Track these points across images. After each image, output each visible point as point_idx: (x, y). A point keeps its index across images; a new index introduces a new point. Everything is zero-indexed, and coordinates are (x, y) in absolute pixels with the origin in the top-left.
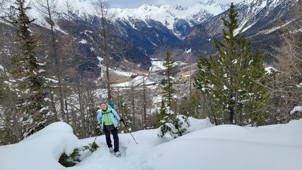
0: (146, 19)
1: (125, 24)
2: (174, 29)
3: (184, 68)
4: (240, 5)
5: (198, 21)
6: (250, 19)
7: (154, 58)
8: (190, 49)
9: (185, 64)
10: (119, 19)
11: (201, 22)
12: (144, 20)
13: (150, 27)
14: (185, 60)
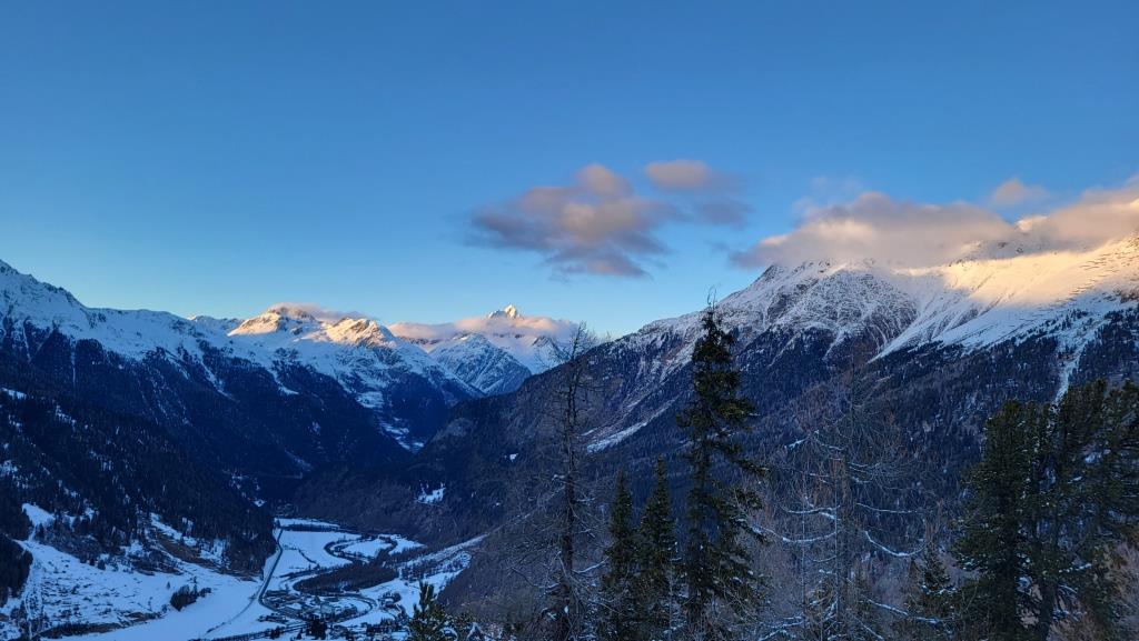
0: (276, 363)
1: (185, 374)
2: (385, 407)
3: (410, 563)
4: (613, 348)
5: (474, 387)
6: (646, 398)
7: (289, 517)
8: (438, 487)
9: (419, 545)
10: (163, 353)
11: (485, 391)
12: (267, 365)
13: (289, 392)
14: (416, 530)
